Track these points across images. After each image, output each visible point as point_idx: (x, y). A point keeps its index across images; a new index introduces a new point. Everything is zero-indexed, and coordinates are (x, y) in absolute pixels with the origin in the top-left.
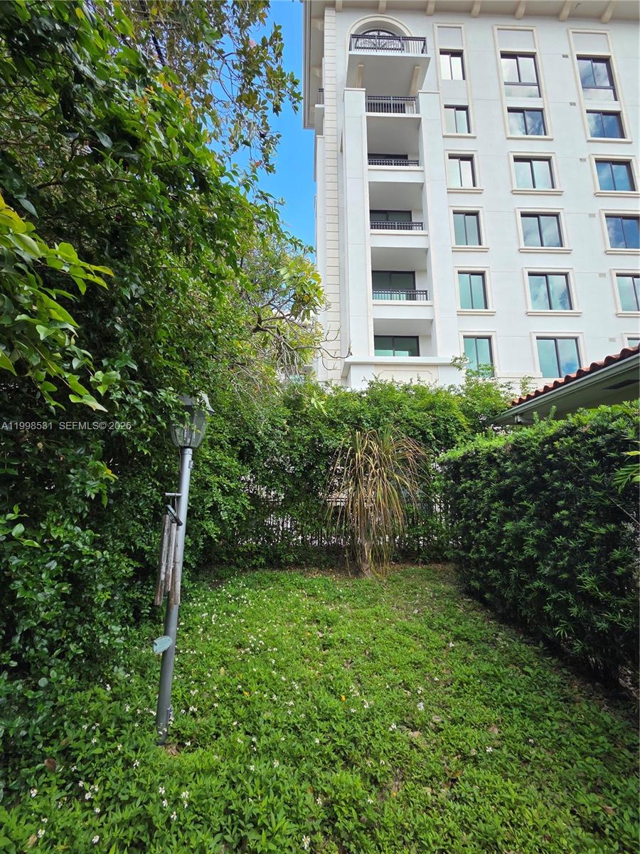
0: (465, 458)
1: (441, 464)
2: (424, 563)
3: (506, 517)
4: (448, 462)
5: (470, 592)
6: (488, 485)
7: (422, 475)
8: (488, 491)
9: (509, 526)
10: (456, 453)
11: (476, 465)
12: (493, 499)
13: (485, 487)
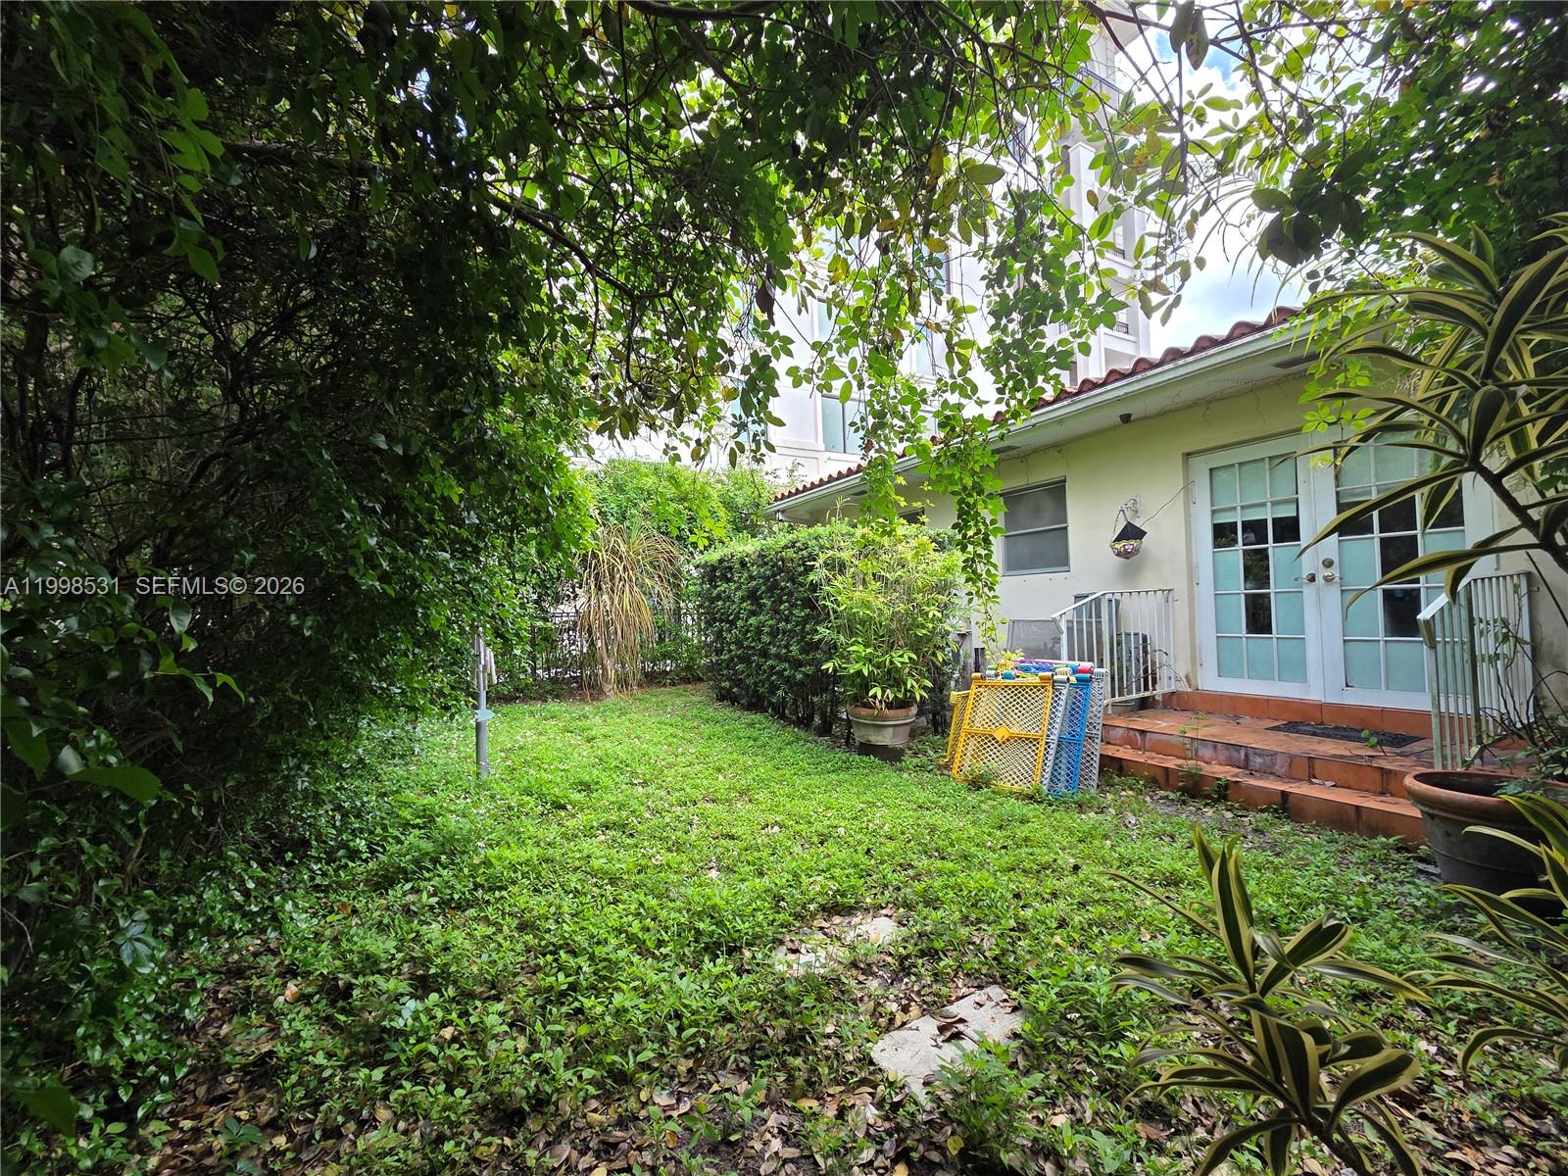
0: (721, 561)
1: (697, 567)
2: (674, 684)
3: (753, 613)
4: (705, 565)
5: (721, 698)
6: (738, 589)
7: (674, 579)
8: (739, 594)
9: (752, 620)
10: (713, 556)
11: (730, 568)
12: (743, 599)
13: (737, 589)
